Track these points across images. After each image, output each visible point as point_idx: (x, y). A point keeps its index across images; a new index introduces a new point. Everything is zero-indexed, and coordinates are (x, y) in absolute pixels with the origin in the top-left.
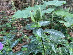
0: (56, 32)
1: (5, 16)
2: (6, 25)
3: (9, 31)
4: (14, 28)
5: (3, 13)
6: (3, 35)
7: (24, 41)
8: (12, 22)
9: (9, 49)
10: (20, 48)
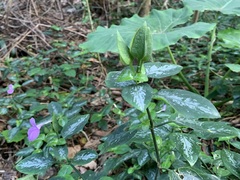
0: (192, 98)
1: (61, 40)
2: (62, 70)
3: (68, 88)
4: (85, 79)
5: (54, 30)
6: (51, 100)
7: (110, 123)
8: (81, 60)
9: (56, 141)
10: (97, 141)
